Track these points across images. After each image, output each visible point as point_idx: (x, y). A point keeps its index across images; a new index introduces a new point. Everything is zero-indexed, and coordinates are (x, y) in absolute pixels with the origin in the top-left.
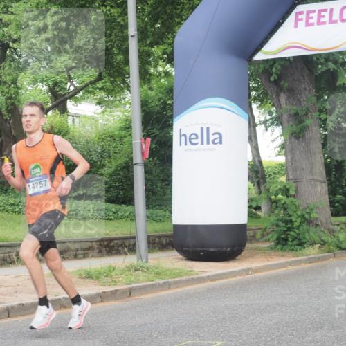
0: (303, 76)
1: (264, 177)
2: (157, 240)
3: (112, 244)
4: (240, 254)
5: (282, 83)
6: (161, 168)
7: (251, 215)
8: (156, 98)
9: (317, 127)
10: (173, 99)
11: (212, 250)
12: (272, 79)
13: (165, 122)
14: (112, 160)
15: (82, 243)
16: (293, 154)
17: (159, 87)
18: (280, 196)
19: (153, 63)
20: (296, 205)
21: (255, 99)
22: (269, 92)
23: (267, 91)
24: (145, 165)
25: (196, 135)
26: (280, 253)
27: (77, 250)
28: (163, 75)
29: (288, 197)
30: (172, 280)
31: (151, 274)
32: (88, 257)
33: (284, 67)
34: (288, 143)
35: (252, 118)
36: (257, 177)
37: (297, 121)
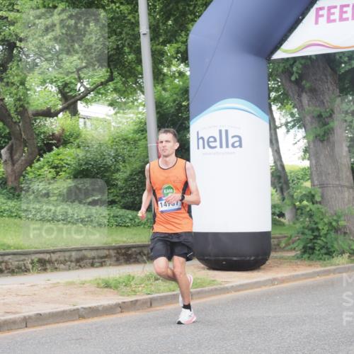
0: (326, 76)
1: (287, 182)
3: (130, 252)
4: (264, 263)
5: (304, 82)
7: (274, 223)
8: (171, 99)
9: (342, 130)
10: (188, 100)
11: (235, 259)
12: (293, 78)
13: (181, 124)
14: (127, 165)
15: (99, 251)
16: (318, 158)
17: (173, 88)
18: (305, 203)
19: (166, 63)
20: (322, 212)
21: (275, 100)
22: (290, 93)
23: (288, 92)
25: (214, 137)
26: (307, 262)
27: (94, 258)
28: (177, 75)
29: (313, 203)
30: (195, 290)
32: (105, 265)
33: (305, 66)
34: (312, 146)
35: (272, 120)
36: (280, 183)
37: (321, 123)
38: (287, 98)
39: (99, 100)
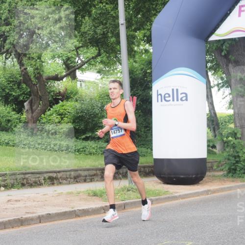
1: (218, 124)
2: (142, 169)
4: (202, 180)
5: (230, 56)
6: (144, 118)
7: (209, 152)
8: (139, 68)
10: (151, 69)
11: (182, 177)
12: (223, 54)
13: (146, 85)
15: (89, 171)
17: (141, 61)
18: (230, 138)
19: (136, 44)
20: (242, 145)
21: (211, 68)
22: (221, 63)
23: (219, 63)
25: (169, 94)
26: (231, 179)
27: (86, 176)
28: (144, 51)
29: (236, 139)
32: (94, 181)
33: (231, 45)
34: (235, 100)
35: (208, 82)
36: (213, 125)
37: (242, 84)
38: (219, 67)
39: (91, 69)
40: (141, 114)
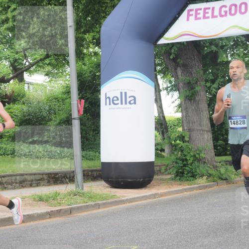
0: (193, 56)
1: (166, 128)
2: (90, 173)
3: (57, 176)
4: (150, 183)
5: (179, 60)
6: (92, 121)
7: (157, 155)
8: (88, 71)
9: (204, 92)
10: (100, 72)
11: (129, 180)
12: (171, 57)
13: (95, 88)
14: (57, 116)
15: (36, 176)
16: (187, 111)
17: (90, 63)
18: (178, 142)
19: (85, 46)
20: (189, 148)
21: (160, 72)
22: (169, 67)
24: (81, 119)
26: (179, 182)
27: (32, 181)
28: (93, 54)
29: (183, 142)
30: (101, 202)
31: (85, 198)
32: (40, 185)
33: (180, 49)
34: (183, 104)
35: (157, 85)
36: (162, 128)
37: (190, 88)
38: (168, 71)
40: (90, 117)
